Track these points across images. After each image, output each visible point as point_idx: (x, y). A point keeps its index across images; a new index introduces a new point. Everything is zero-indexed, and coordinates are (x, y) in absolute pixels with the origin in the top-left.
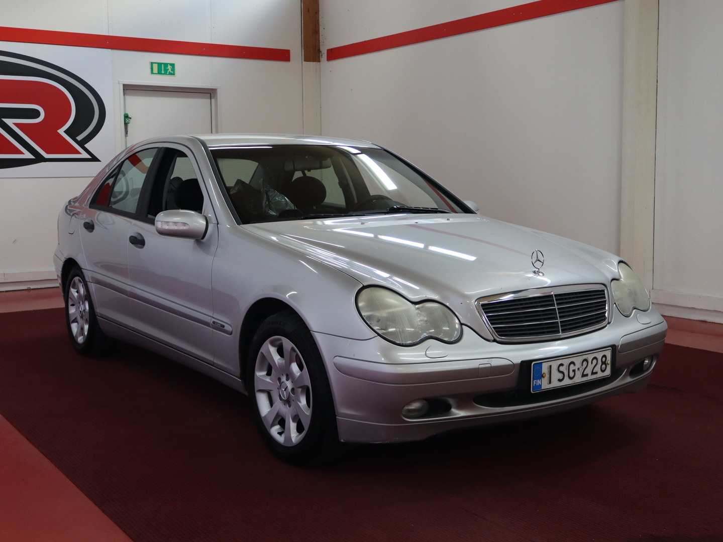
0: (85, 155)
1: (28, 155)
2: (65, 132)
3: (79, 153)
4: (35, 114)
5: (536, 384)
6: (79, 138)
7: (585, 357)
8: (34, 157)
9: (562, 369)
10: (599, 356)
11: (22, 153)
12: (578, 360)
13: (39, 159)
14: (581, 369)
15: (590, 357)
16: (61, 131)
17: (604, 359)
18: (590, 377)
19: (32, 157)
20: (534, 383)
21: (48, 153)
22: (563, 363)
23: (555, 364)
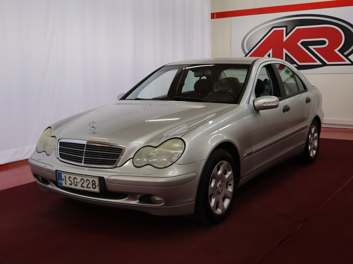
0: (348, 62)
1: (319, 63)
2: (338, 51)
3: (345, 61)
4: (324, 43)
5: (60, 182)
6: (345, 53)
7: (83, 178)
8: (322, 64)
9: (70, 179)
10: (91, 179)
11: (316, 62)
12: (79, 178)
13: (324, 64)
14: (80, 182)
15: (85, 179)
16: (336, 51)
17: (94, 182)
18: (86, 189)
19: (320, 64)
20: (59, 181)
21: (328, 61)
22: (71, 176)
23: (68, 176)
